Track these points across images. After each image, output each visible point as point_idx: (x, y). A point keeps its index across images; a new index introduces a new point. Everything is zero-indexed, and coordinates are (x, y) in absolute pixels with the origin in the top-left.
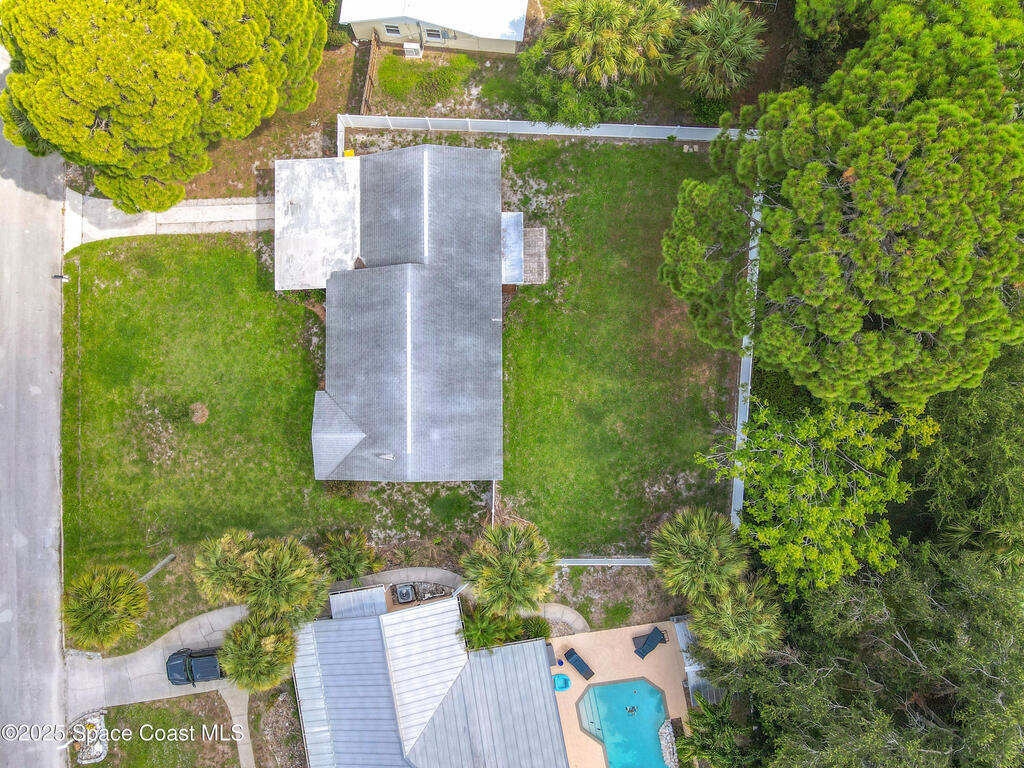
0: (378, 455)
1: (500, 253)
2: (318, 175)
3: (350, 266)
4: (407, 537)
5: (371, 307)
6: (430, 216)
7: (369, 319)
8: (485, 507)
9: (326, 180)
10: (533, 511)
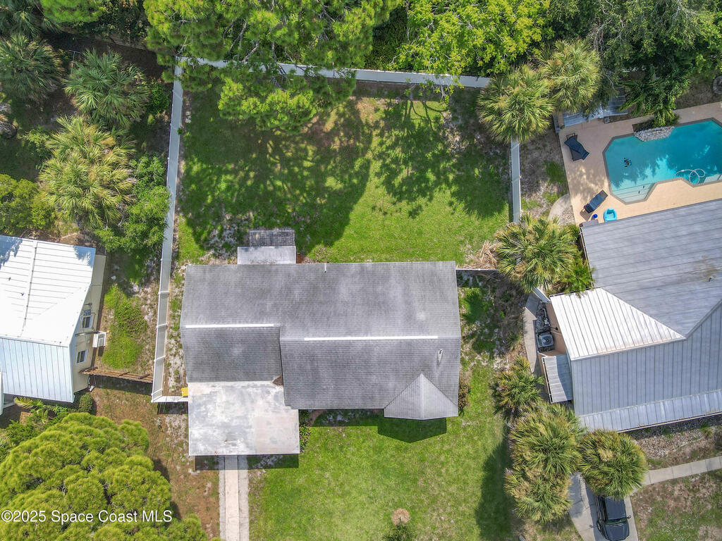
0: (438, 364)
1: (271, 265)
2: (203, 418)
3: (280, 389)
4: (499, 340)
5: (315, 371)
6: (240, 322)
7: (325, 373)
8: (474, 277)
9: (207, 411)
10: (476, 239)
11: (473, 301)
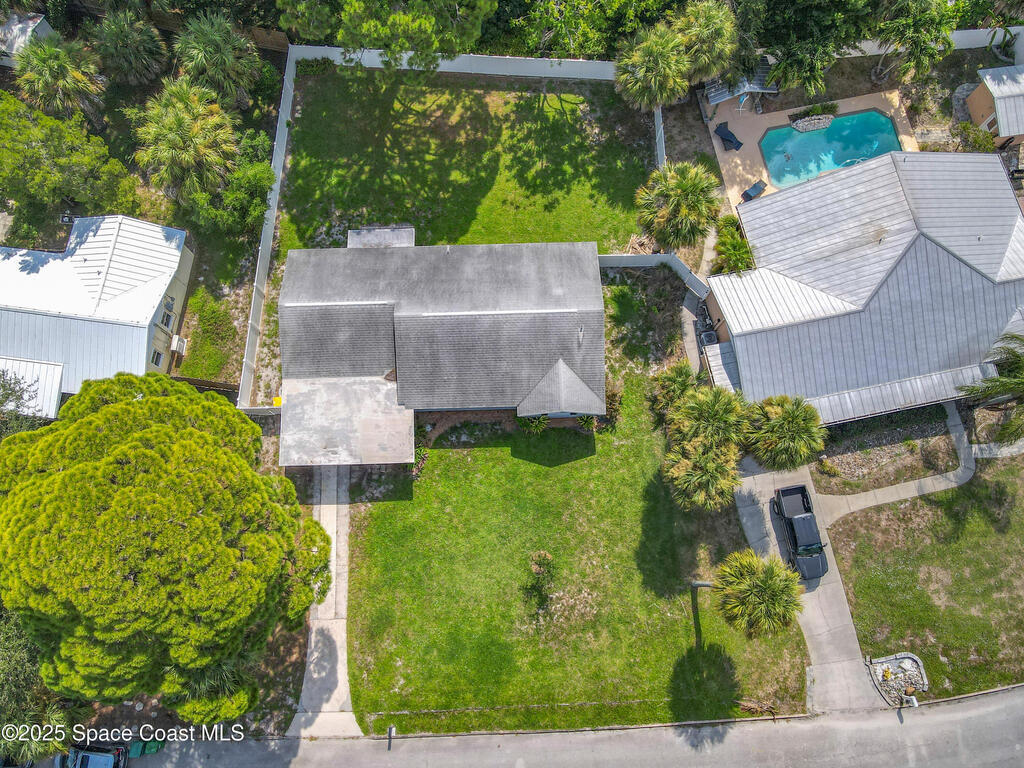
0: (579, 345)
1: (386, 248)
2: (298, 422)
3: (392, 386)
4: (654, 343)
5: (434, 356)
6: (348, 300)
7: (447, 361)
8: (621, 274)
9: (304, 412)
10: (621, 233)
11: (621, 300)
